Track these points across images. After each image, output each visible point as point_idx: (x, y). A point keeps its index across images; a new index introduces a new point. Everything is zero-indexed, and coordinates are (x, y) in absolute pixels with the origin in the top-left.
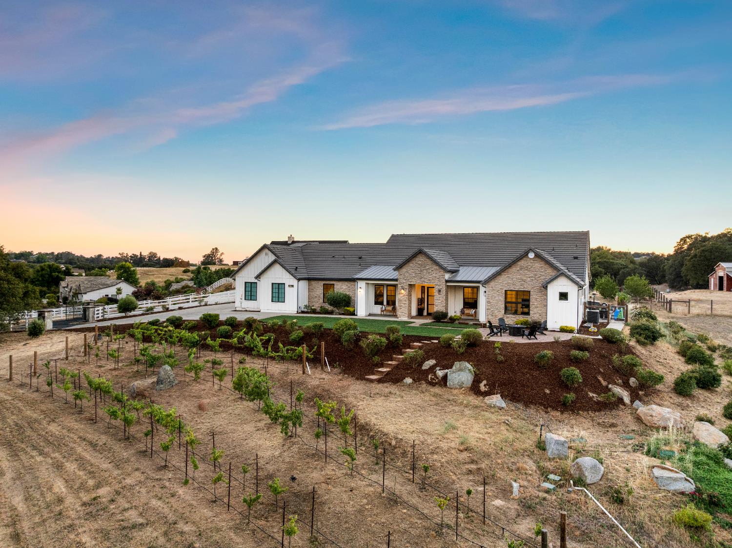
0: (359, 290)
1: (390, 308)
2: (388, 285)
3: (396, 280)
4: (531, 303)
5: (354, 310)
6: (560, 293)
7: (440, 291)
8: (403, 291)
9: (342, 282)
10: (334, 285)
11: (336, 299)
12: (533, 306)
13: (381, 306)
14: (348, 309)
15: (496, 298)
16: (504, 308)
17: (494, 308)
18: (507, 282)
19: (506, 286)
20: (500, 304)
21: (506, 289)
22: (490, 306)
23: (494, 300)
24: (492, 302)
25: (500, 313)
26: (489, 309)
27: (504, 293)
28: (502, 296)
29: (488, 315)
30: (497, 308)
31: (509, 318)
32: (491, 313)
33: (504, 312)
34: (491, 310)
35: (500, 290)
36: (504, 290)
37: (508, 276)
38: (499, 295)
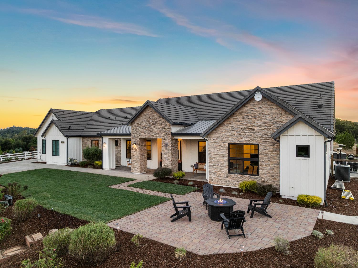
0: (104, 145)
4: (260, 160)
5: (101, 164)
6: (297, 146)
7: (166, 145)
8: (135, 146)
10: (98, 140)
12: (263, 164)
15: (218, 154)
16: (227, 165)
17: (217, 165)
18: (230, 134)
19: (230, 138)
20: (223, 161)
21: (230, 142)
22: (212, 163)
23: (216, 155)
24: (214, 158)
25: (223, 172)
26: (211, 166)
27: (228, 147)
28: (226, 151)
29: (210, 173)
30: (219, 165)
31: (234, 178)
32: (214, 172)
33: (228, 171)
34: (213, 168)
35: (223, 143)
36: (227, 143)
37: (232, 126)
38: (222, 149)
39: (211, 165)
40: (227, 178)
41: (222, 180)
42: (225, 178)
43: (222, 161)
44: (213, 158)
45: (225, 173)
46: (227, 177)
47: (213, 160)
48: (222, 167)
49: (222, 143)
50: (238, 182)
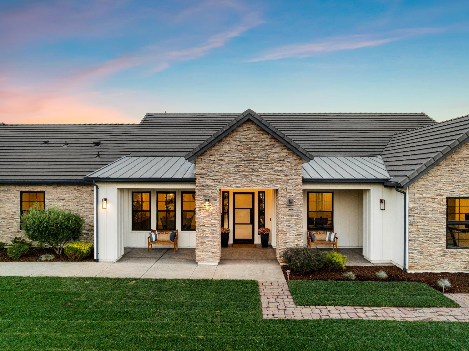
0: (103, 205)
1: (166, 236)
2: (159, 192)
3: (192, 181)
5: (92, 249)
7: (291, 202)
8: (207, 205)
9: (63, 187)
10: (44, 193)
11: (47, 227)
13: (146, 234)
14: (76, 246)
15: (428, 216)
16: (444, 235)
17: (426, 236)
18: (451, 180)
19: (449, 188)
20: (437, 228)
21: (449, 195)
22: (415, 233)
23: (424, 219)
24: (420, 224)
25: (437, 247)
26: (414, 239)
27: (446, 203)
28: (442, 210)
29: (412, 252)
30: (429, 236)
31: (456, 256)
32: (419, 248)
33: (445, 245)
34: (418, 242)
35: (437, 197)
36: (445, 197)
37: (453, 167)
38: (435, 207)
39: (413, 236)
40: (444, 258)
41: (435, 260)
42: (441, 258)
43: (435, 229)
44: (418, 224)
45: (440, 249)
46: (444, 256)
47: (418, 227)
48: (434, 238)
49: (435, 197)
50: (462, 262)
